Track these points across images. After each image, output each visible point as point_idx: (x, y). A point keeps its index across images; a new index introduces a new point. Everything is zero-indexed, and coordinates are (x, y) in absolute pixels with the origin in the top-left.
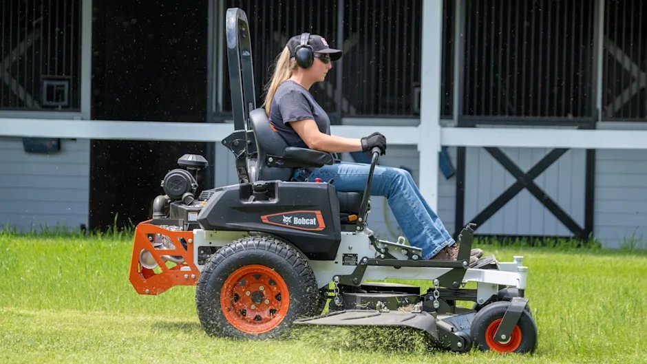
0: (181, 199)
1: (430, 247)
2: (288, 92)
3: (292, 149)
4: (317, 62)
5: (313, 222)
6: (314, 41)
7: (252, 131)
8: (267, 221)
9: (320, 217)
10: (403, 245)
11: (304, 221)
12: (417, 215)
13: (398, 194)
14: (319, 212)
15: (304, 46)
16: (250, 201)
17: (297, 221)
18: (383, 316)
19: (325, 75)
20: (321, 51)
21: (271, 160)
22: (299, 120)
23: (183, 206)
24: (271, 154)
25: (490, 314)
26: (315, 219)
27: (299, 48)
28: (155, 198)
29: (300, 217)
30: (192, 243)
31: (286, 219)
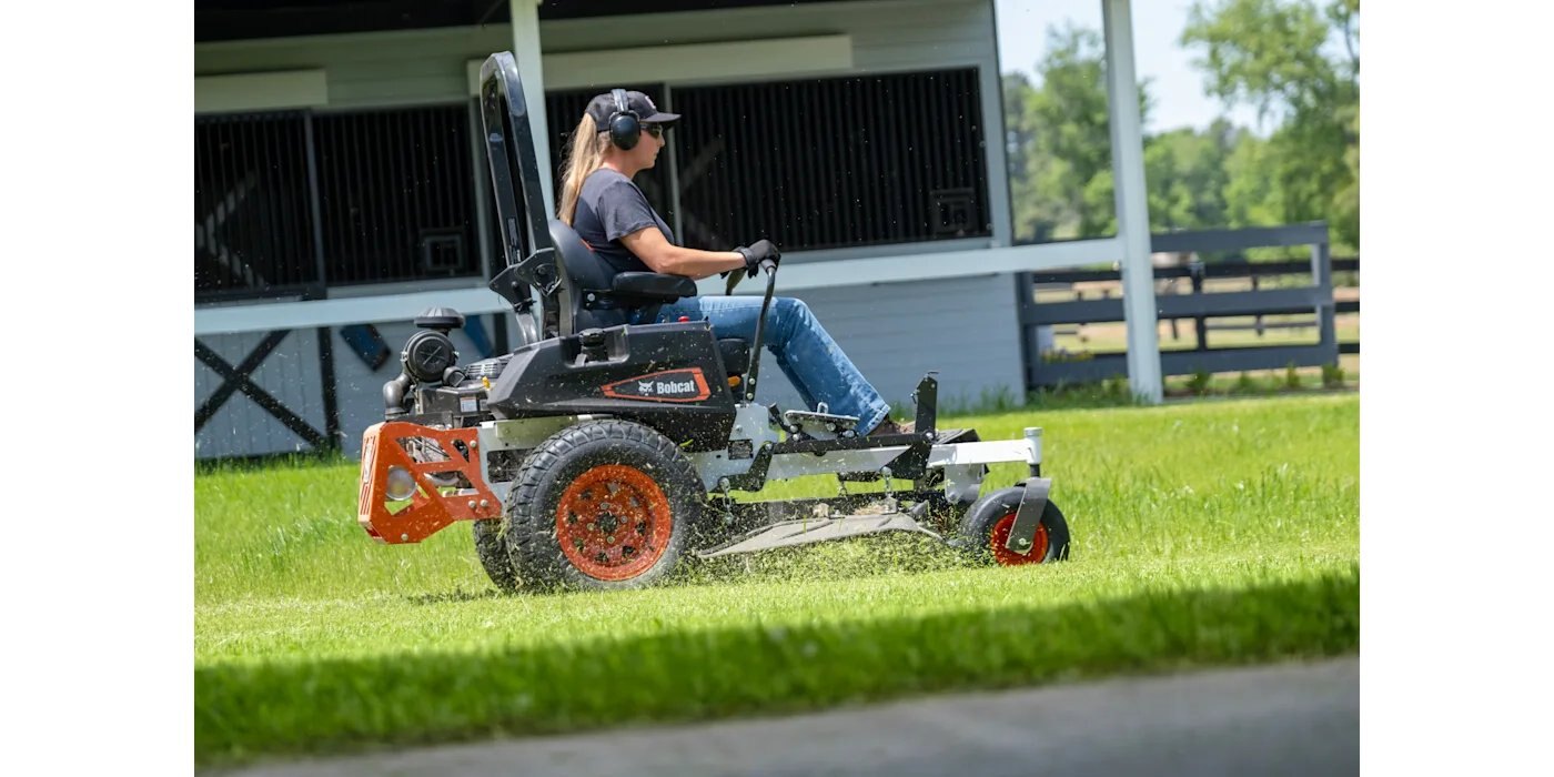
0: (442, 379)
1: (866, 415)
2: (611, 184)
3: (626, 275)
4: (645, 137)
5: (689, 387)
6: (636, 101)
7: (552, 249)
8: (612, 394)
9: (700, 377)
10: (826, 414)
11: (673, 388)
12: (839, 365)
13: (803, 335)
14: (698, 370)
15: (623, 114)
16: (581, 361)
17: (662, 388)
18: (836, 524)
19: (655, 157)
20: (649, 120)
21: (591, 297)
22: (636, 231)
23: (448, 390)
24: (593, 287)
25: (990, 511)
26: (692, 383)
27: (615, 117)
28: (384, 383)
29: (666, 380)
30: (476, 448)
31: (645, 387)
